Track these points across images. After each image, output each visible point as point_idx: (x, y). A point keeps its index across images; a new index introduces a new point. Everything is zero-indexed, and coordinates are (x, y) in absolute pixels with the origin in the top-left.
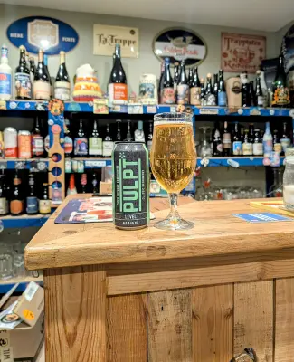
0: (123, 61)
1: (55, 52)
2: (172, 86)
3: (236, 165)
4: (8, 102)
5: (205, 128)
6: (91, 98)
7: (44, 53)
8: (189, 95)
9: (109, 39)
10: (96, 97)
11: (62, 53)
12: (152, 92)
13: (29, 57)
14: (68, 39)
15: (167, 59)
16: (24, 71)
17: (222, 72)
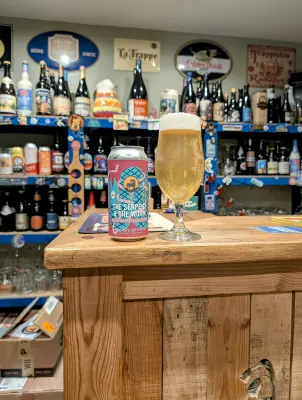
0: (144, 76)
1: (75, 68)
2: (194, 101)
3: (260, 184)
4: (29, 118)
5: (228, 146)
6: (111, 114)
7: (64, 69)
8: (212, 111)
9: (130, 53)
10: (116, 113)
11: (82, 68)
12: (174, 108)
13: (49, 73)
14: (88, 54)
15: (190, 74)
16: (45, 87)
17: (247, 87)
